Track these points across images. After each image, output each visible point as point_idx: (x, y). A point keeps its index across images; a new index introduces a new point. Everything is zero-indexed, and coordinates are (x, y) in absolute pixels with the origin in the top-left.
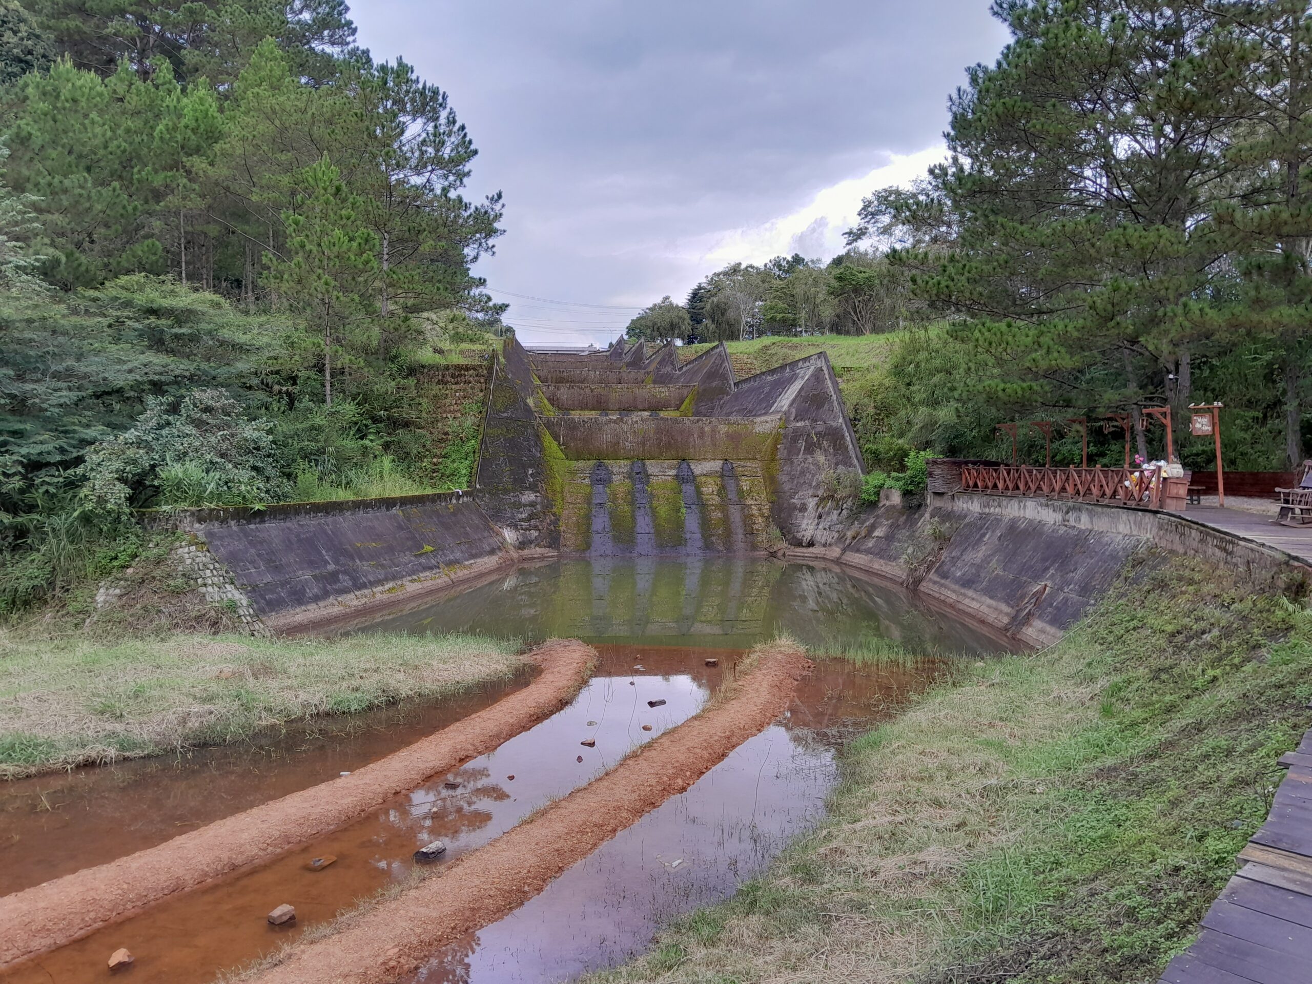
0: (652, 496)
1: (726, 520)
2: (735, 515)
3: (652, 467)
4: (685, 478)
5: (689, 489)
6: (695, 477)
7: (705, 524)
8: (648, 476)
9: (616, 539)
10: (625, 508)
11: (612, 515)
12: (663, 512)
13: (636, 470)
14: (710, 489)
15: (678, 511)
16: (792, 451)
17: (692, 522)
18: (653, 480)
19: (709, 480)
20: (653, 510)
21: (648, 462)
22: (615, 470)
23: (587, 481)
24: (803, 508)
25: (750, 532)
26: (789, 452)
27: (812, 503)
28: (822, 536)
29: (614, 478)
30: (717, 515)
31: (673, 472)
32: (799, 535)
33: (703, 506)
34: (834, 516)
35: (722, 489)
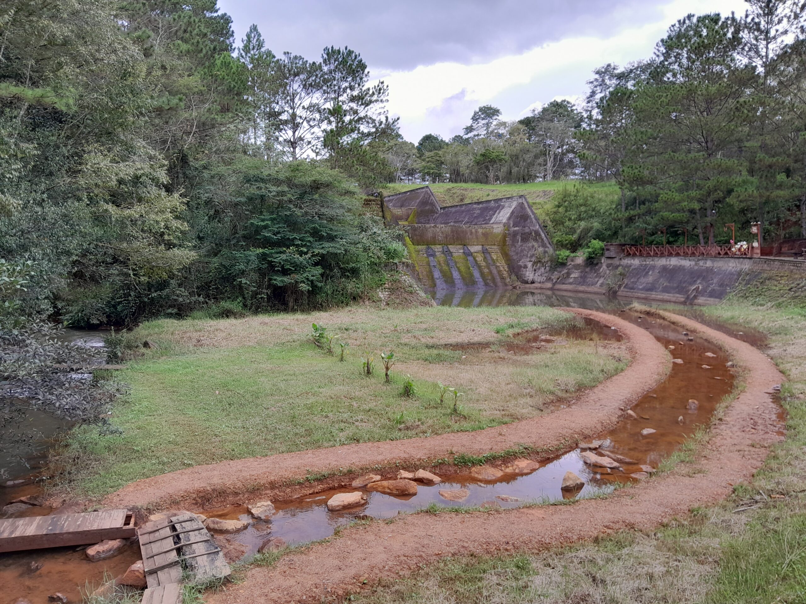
0: (456, 263)
1: (491, 272)
2: (495, 271)
3: (452, 248)
4: (468, 254)
5: (470, 258)
6: (472, 253)
7: (482, 274)
8: (451, 253)
9: (446, 282)
10: (445, 268)
11: (441, 271)
12: (463, 269)
13: (445, 250)
14: (480, 258)
15: (469, 269)
16: (514, 240)
17: (476, 274)
18: (454, 255)
19: (478, 255)
20: (458, 268)
21: (449, 246)
22: (436, 250)
23: (425, 255)
24: (526, 267)
25: (503, 278)
26: (513, 242)
27: (530, 265)
28: (537, 278)
29: (437, 253)
30: (486, 271)
31: (462, 251)
32: (526, 279)
33: (479, 267)
34: (542, 269)
35: (485, 258)
